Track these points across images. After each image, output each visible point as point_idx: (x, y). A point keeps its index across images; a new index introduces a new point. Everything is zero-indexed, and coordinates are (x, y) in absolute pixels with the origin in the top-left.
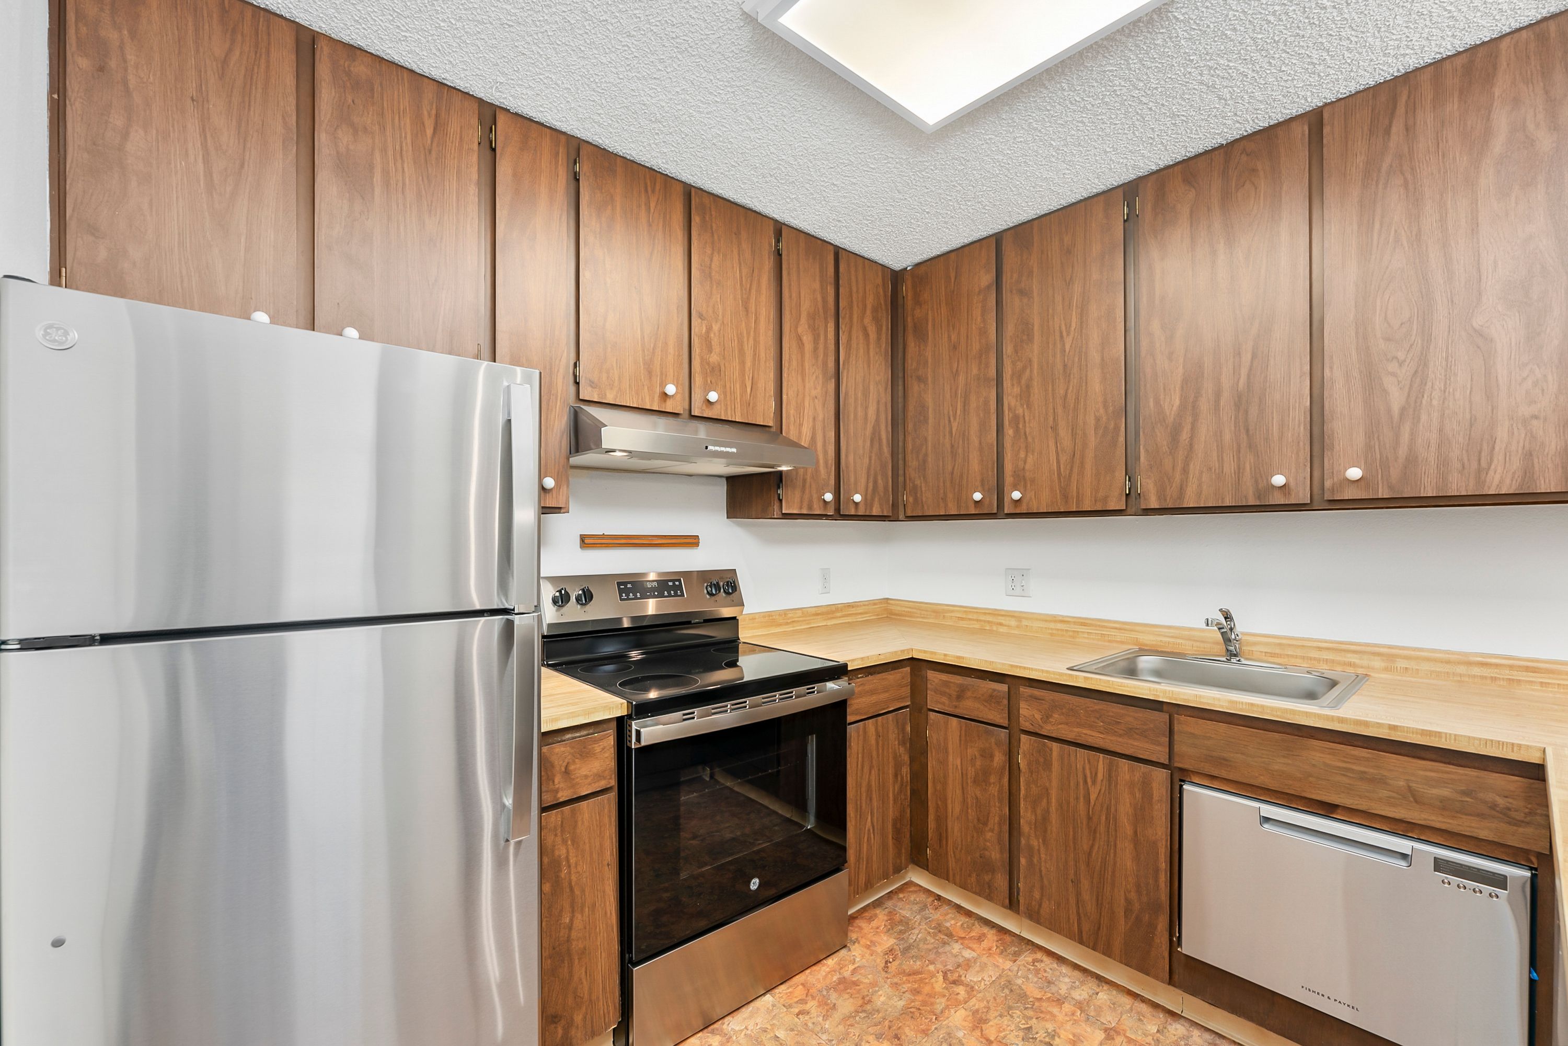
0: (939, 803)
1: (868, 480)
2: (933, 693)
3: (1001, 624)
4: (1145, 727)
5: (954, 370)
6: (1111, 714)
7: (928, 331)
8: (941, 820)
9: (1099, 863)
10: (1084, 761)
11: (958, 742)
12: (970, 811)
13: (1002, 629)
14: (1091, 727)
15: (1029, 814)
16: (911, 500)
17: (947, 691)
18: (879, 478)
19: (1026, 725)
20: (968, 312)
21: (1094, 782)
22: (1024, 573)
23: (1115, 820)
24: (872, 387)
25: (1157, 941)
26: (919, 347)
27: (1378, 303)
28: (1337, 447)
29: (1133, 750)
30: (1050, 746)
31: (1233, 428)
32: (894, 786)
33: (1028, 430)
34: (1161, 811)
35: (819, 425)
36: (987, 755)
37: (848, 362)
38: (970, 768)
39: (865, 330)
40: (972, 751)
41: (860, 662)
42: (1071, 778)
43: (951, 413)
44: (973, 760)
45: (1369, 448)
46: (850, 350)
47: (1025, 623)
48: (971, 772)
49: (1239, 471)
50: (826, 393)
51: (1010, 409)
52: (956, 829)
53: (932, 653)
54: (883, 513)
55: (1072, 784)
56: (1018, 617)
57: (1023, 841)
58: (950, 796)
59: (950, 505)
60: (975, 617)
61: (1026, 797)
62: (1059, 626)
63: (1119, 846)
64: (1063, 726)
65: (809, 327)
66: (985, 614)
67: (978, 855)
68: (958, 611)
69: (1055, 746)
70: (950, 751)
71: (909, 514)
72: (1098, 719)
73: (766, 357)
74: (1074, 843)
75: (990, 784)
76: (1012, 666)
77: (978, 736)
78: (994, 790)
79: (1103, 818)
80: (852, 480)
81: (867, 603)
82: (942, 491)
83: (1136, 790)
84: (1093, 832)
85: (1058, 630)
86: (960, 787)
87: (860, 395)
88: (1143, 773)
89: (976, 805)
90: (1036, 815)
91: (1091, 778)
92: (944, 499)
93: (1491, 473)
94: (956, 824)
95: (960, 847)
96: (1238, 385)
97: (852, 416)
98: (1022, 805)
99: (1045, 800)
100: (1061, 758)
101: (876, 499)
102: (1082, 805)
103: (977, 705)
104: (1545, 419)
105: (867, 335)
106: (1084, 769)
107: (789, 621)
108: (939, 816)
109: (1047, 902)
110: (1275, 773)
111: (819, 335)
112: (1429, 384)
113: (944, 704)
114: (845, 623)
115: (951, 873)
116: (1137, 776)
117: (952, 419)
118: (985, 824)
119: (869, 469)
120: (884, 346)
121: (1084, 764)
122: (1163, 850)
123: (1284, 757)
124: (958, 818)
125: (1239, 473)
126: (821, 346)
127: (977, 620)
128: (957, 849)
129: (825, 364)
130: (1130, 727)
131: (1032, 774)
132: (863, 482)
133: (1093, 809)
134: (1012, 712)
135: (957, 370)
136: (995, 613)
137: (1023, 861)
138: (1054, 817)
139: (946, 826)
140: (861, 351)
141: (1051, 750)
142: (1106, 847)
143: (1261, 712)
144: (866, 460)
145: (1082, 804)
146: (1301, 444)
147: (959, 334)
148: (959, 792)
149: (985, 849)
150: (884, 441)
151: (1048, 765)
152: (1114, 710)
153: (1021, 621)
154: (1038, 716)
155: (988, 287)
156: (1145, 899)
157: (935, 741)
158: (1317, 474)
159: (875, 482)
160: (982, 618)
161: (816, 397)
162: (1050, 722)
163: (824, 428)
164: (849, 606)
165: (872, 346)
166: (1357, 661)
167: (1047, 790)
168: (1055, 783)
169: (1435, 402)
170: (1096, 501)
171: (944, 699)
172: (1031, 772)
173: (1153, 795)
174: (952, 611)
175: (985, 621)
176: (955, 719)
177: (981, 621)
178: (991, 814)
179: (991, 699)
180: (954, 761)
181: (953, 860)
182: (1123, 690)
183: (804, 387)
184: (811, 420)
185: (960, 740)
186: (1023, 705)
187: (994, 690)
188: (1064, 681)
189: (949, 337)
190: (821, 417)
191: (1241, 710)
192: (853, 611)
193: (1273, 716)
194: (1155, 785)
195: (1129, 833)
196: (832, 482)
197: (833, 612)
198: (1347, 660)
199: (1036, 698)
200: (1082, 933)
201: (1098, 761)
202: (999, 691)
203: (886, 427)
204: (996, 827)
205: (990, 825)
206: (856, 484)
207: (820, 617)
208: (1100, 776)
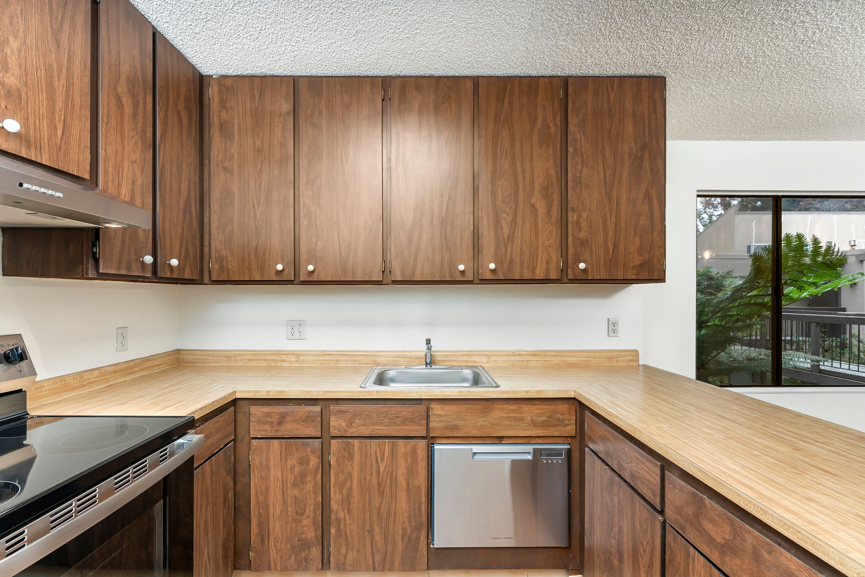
0: (262, 511)
1: (181, 247)
2: (256, 424)
3: (284, 361)
4: (413, 417)
5: (259, 169)
6: (393, 412)
7: (234, 133)
8: (263, 525)
9: (386, 512)
10: (376, 447)
11: (279, 458)
12: (289, 509)
13: (284, 364)
14: (380, 424)
15: (337, 496)
16: (217, 267)
17: (270, 420)
18: (190, 247)
19: (334, 432)
20: (270, 127)
21: (382, 460)
22: (301, 323)
23: (396, 480)
24: (184, 167)
25: (421, 547)
26: (226, 144)
27: (500, 184)
28: (484, 253)
29: (406, 432)
30: (353, 443)
31: (439, 237)
32: (223, 513)
33: (318, 223)
34: (422, 466)
35: (138, 190)
36: (304, 461)
37: (165, 138)
38: (289, 476)
39: (179, 113)
40: (292, 462)
41: (199, 412)
42: (368, 461)
43: (255, 201)
44: (292, 469)
45: (496, 254)
46: (166, 127)
47: (302, 358)
48: (290, 478)
49: (442, 260)
50: (145, 160)
51: (304, 205)
52: (277, 526)
53: (255, 392)
54: (193, 276)
55: (368, 465)
56: (296, 354)
57: (333, 517)
58: (272, 502)
59: (254, 273)
60: (262, 357)
61: (335, 483)
62: (326, 358)
63: (398, 497)
64: (361, 427)
65: (129, 90)
66: (271, 354)
67: (296, 539)
68: (248, 355)
69: (356, 442)
70: (272, 467)
71: (214, 277)
72: (385, 417)
73: (81, 104)
74: (369, 505)
75: (306, 483)
76: (325, 392)
77: (297, 449)
78: (309, 487)
79: (389, 481)
80: (168, 246)
81: (162, 355)
82: (247, 262)
83: (408, 458)
84: (382, 493)
85: (326, 360)
86: (281, 493)
87: (174, 170)
88: (412, 446)
89: (295, 503)
90: (343, 495)
91: (381, 457)
92: (249, 268)
93: (537, 269)
94: (277, 523)
95: (280, 539)
96: (442, 213)
97: (168, 188)
98: (332, 491)
99: (349, 482)
100: (361, 449)
101: (188, 265)
102: (374, 478)
103: (295, 426)
104: (552, 248)
105: (180, 119)
106: (376, 453)
107: (85, 383)
108: (261, 522)
109: (351, 553)
110: (479, 427)
111: (138, 102)
112: (517, 226)
113: (266, 431)
114: (143, 376)
115: (272, 563)
116: (409, 448)
117: (256, 206)
118: (302, 514)
119: (182, 238)
120: (194, 134)
121: (376, 449)
122: (424, 490)
123: (483, 417)
124: (279, 518)
125: (442, 262)
126: (140, 114)
127: (264, 360)
128: (278, 542)
129: (144, 132)
130: (405, 418)
131: (339, 466)
132: (176, 248)
133: (382, 478)
134: (324, 425)
135: (261, 169)
136: (279, 353)
137: (333, 531)
138: (356, 492)
139: (268, 528)
140: (176, 132)
141: (353, 446)
142: (390, 500)
143: (473, 395)
144: (180, 230)
145: (374, 476)
146: (470, 249)
147: (262, 141)
148: (280, 497)
149: (303, 533)
150: (194, 215)
151: (351, 457)
152: (394, 409)
153: (299, 357)
154: (344, 424)
155: (288, 113)
156: (413, 524)
157: (257, 463)
158: (476, 265)
159: (187, 250)
160: (269, 357)
161: (135, 162)
162: (353, 426)
163: (143, 193)
164: (146, 359)
165: (184, 131)
166: (477, 360)
167: (351, 474)
168: (356, 468)
169: (519, 235)
170: (364, 274)
171: (267, 427)
172: (339, 465)
173: (418, 457)
174: (243, 355)
175: (271, 360)
176: (276, 441)
177: (267, 360)
178: (307, 506)
179: (308, 419)
180: (275, 473)
181: (274, 551)
182: (401, 396)
183: (123, 148)
184: (130, 183)
185: (281, 456)
186: (332, 418)
187: (310, 412)
188: (363, 396)
189: (254, 143)
190: (139, 182)
191: (464, 396)
192: (150, 364)
193: (479, 396)
194: (419, 451)
195: (404, 486)
196: (150, 246)
197: (131, 368)
198: (473, 359)
199: (343, 412)
200: (374, 563)
201: (385, 446)
202: (314, 412)
203: (196, 203)
204: (312, 514)
205: (307, 514)
206: (171, 249)
207: (118, 374)
208: (386, 455)
